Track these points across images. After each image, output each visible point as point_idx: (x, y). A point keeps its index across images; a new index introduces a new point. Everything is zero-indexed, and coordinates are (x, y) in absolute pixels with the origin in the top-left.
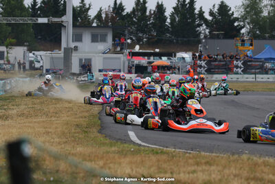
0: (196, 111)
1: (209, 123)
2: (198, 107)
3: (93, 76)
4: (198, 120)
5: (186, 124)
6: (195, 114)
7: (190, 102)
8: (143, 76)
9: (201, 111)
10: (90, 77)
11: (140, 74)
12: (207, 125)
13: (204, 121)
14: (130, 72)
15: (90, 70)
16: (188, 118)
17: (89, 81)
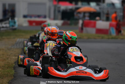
0: (76, 58)
1: (89, 71)
2: (79, 54)
4: (78, 68)
5: (66, 71)
6: (75, 61)
7: (70, 49)
9: (81, 58)
10: (11, 24)
12: (86, 73)
13: (84, 68)
14: (55, 19)
15: (13, 16)
16: (69, 65)
17: (11, 27)
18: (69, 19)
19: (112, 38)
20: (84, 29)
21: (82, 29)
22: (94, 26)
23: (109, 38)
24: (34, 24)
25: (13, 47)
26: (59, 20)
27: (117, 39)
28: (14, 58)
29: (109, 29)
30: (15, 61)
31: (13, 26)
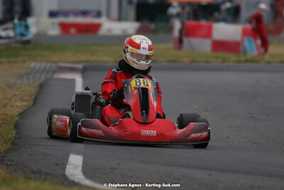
3: (27, 27)
8: (153, 26)
11: (146, 23)
17: (19, 38)
18: (152, 20)
19: (246, 61)
20: (186, 40)
21: (180, 41)
22: (208, 34)
23: (238, 62)
24: (73, 31)
25: (19, 82)
26: (130, 20)
27: (258, 62)
28: (19, 104)
29: (242, 41)
30: (22, 111)
31: (22, 35)
